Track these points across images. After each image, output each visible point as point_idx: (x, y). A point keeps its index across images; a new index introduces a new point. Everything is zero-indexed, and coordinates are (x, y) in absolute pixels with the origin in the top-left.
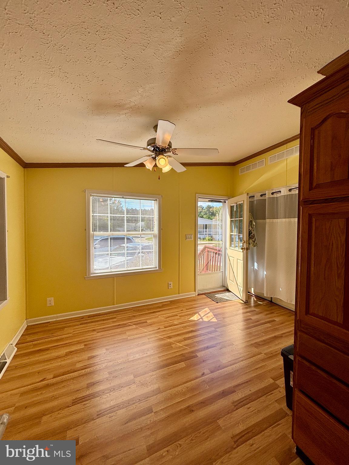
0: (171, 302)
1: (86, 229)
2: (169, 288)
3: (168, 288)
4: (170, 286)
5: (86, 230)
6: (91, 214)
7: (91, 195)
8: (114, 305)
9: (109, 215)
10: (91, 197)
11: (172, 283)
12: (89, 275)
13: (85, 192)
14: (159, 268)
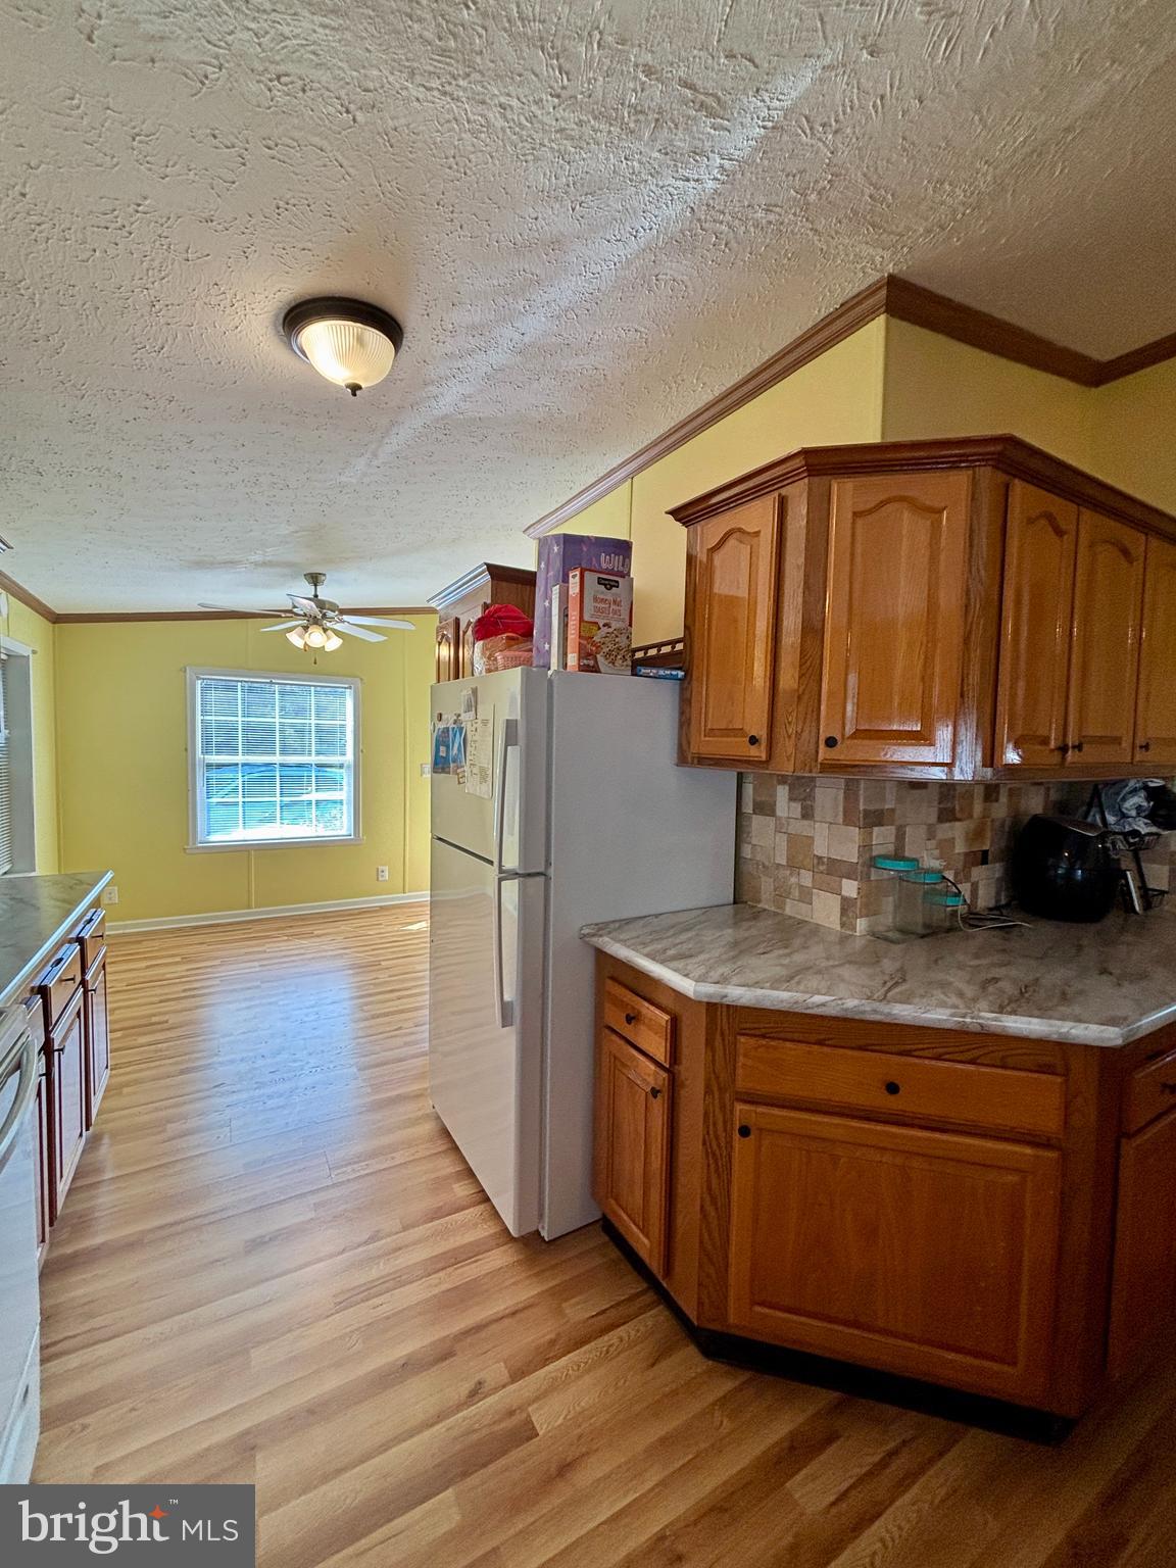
0: (381, 907)
1: (188, 749)
2: (380, 879)
3: (378, 879)
4: (382, 876)
5: (186, 750)
6: (199, 718)
7: (198, 678)
8: (249, 907)
9: (240, 719)
10: (200, 682)
11: (386, 868)
12: (194, 844)
13: (185, 671)
14: (355, 835)
